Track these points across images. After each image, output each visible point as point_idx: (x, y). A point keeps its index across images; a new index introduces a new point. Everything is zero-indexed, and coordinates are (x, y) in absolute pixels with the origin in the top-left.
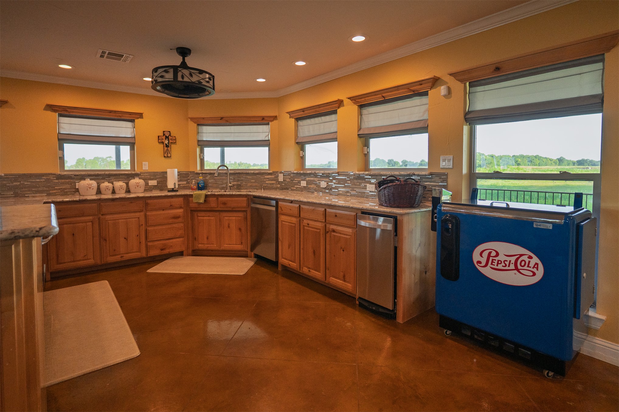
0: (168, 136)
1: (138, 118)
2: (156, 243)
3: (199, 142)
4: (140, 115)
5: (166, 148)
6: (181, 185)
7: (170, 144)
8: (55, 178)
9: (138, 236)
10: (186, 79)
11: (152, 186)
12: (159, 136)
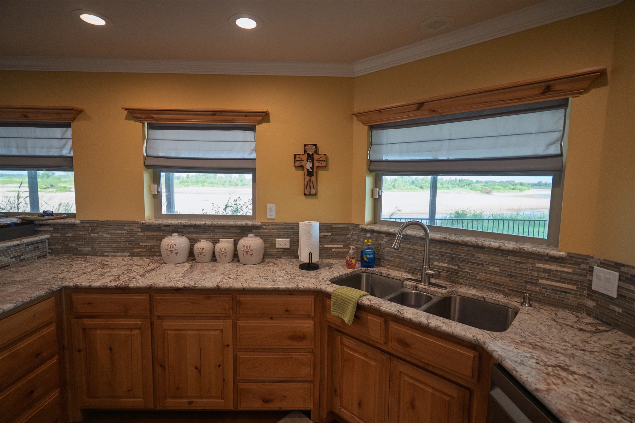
0: (313, 154)
1: (260, 122)
2: (253, 386)
4: (264, 117)
5: (308, 178)
6: (333, 250)
7: (315, 169)
8: (140, 230)
9: (219, 366)
11: (281, 250)
12: (295, 155)
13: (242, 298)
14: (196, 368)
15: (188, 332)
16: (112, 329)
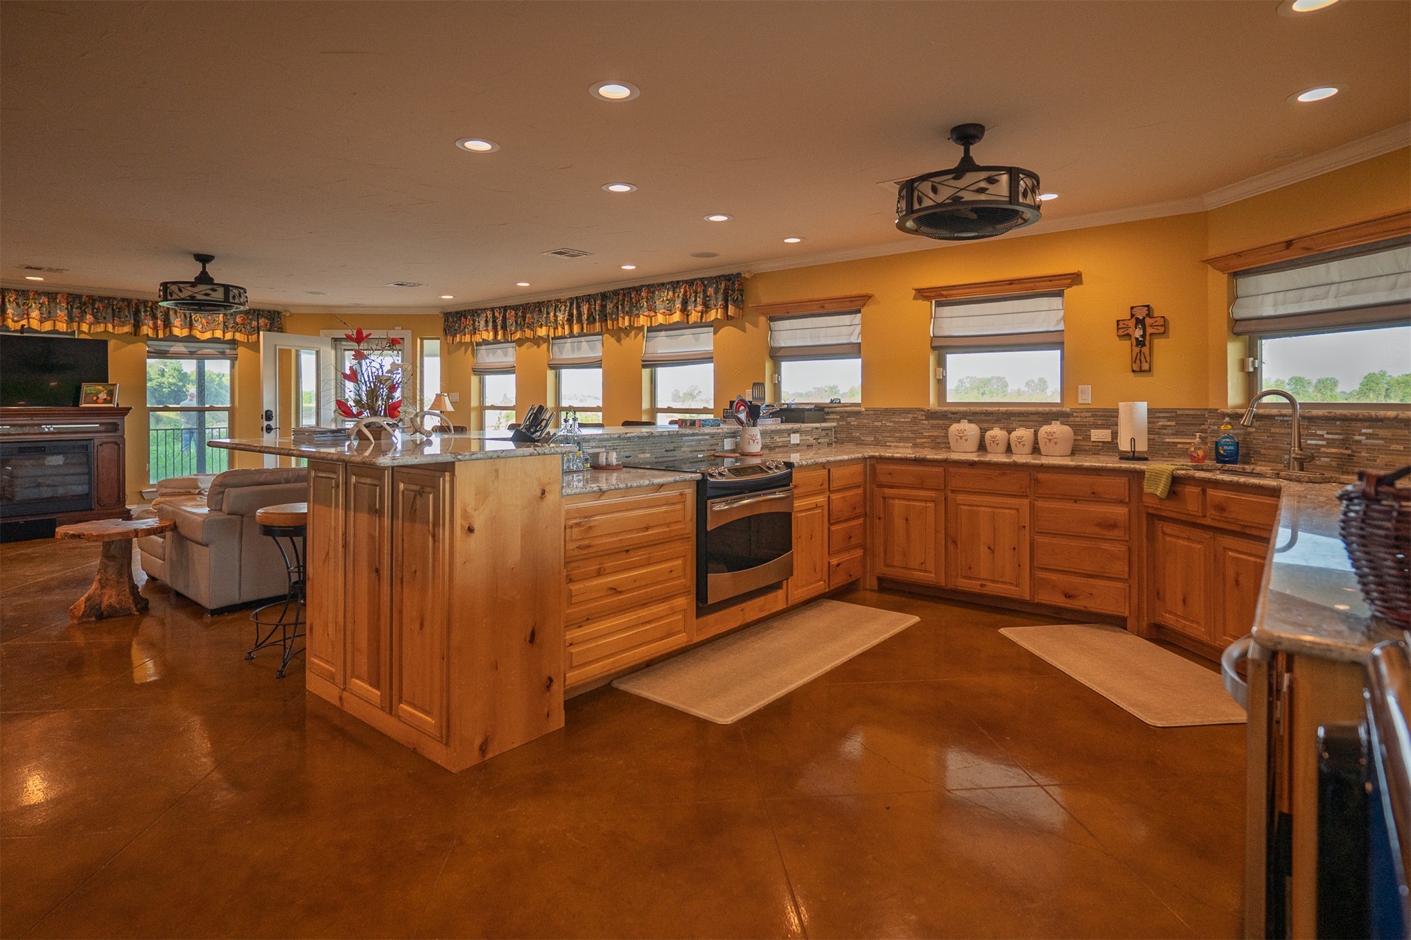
0: (1144, 318)
1: (1070, 286)
2: (1053, 577)
3: (1238, 322)
4: (1076, 278)
5: (1137, 350)
6: (1179, 446)
7: (1148, 338)
8: (924, 418)
9: (1014, 549)
10: (927, 203)
11: (1098, 444)
12: (1118, 321)
13: (1041, 476)
14: (989, 548)
15: (982, 509)
16: (909, 500)
